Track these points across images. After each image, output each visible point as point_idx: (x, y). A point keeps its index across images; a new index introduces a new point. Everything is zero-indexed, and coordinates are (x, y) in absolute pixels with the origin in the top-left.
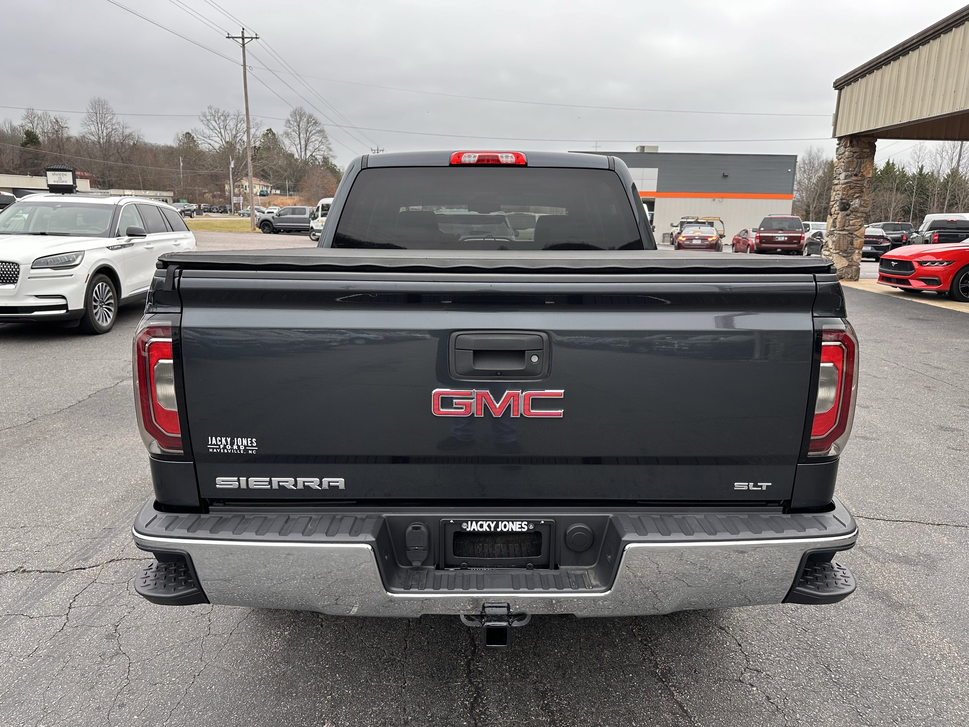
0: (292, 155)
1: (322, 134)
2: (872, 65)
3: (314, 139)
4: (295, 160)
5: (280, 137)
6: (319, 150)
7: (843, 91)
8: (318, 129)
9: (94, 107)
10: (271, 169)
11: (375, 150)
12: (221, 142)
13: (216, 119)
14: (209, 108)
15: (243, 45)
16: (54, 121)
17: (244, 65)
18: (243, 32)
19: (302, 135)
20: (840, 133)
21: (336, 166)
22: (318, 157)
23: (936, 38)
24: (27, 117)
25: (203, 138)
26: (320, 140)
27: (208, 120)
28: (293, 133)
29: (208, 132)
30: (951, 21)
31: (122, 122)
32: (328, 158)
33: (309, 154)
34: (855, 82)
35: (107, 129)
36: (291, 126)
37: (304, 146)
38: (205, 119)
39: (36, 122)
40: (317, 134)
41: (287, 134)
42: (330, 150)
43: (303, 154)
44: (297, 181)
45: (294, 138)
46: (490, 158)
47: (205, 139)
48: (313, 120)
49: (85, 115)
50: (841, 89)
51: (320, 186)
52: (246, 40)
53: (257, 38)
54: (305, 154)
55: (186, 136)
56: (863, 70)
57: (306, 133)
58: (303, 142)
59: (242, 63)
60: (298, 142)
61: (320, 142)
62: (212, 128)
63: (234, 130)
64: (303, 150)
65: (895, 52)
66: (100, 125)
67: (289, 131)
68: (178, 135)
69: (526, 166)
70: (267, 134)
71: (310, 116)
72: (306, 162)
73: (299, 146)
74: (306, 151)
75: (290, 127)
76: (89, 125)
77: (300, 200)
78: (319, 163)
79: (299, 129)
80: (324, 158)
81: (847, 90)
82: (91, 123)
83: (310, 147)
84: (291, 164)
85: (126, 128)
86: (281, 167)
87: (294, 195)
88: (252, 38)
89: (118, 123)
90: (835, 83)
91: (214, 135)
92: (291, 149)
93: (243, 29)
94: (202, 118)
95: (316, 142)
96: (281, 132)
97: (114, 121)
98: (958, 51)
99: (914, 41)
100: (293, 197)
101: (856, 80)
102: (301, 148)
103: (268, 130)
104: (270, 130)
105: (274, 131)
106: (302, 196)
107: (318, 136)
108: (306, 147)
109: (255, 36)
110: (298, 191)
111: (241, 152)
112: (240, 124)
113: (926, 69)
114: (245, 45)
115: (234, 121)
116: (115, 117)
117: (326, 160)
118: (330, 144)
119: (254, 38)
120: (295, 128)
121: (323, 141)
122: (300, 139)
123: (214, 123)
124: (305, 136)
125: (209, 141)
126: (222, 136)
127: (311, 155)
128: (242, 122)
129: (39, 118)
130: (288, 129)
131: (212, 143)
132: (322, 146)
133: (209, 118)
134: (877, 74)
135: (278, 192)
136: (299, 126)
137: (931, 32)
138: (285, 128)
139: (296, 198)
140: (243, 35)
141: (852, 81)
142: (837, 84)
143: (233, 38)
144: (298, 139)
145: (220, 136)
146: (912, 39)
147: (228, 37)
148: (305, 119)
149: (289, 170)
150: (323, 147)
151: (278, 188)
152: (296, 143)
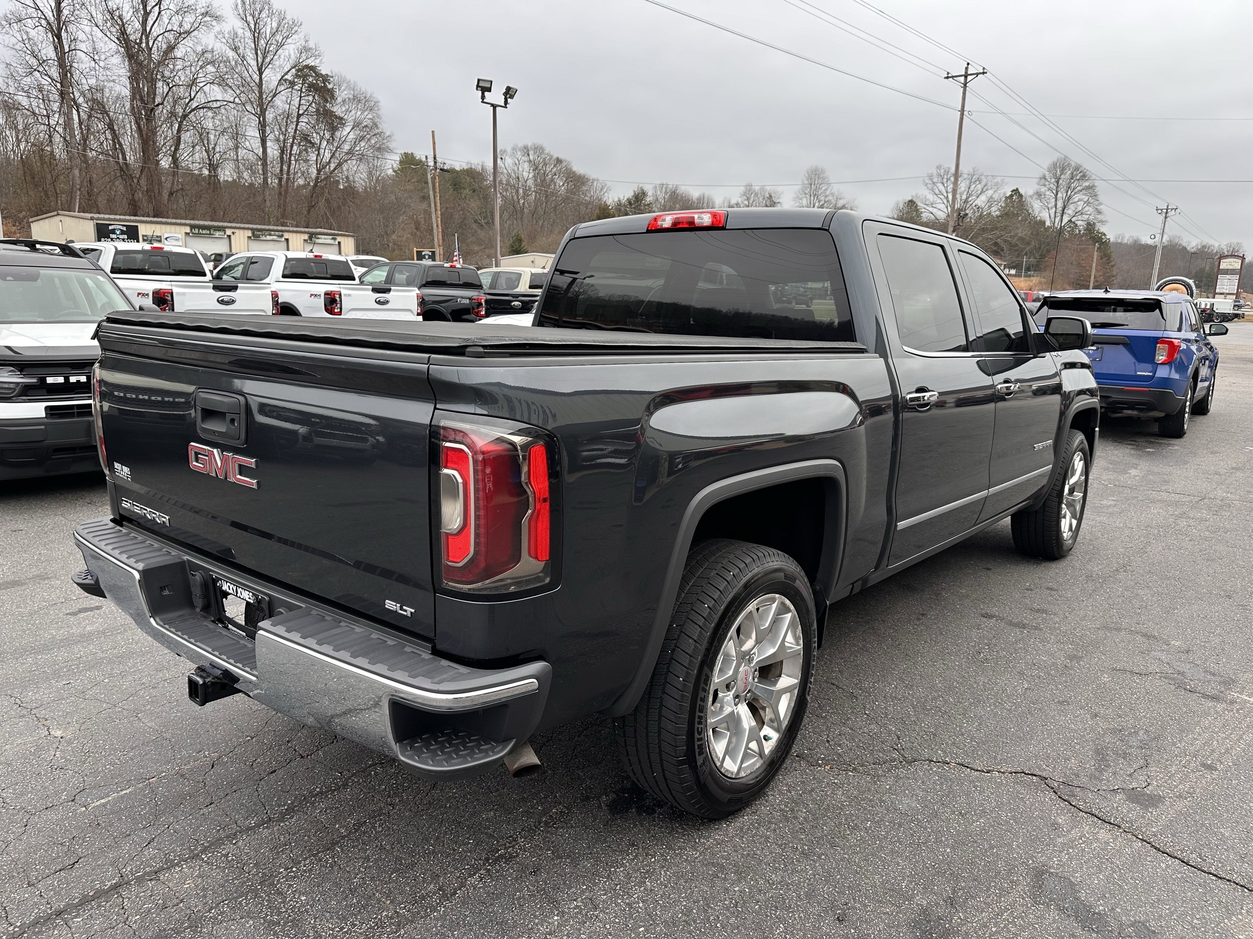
0: (1043, 223)
1: (1090, 191)
3: (1076, 199)
4: (1045, 229)
5: (1029, 199)
6: (1082, 214)
8: (1087, 184)
9: (810, 178)
10: (1005, 241)
11: (1162, 210)
12: (945, 210)
13: (945, 180)
14: (937, 167)
15: (965, 85)
16: (768, 196)
17: (962, 111)
18: (967, 68)
19: (1060, 195)
21: (1105, 235)
22: (1079, 223)
24: (745, 194)
25: (924, 206)
26: (1086, 200)
27: (934, 183)
28: (1048, 193)
29: (931, 197)
31: (836, 193)
32: (1094, 224)
33: (1066, 219)
35: (819, 202)
36: (1047, 183)
37: (1061, 209)
38: (931, 182)
39: (752, 199)
40: (1084, 192)
41: (1039, 195)
42: (1099, 212)
43: (1058, 219)
44: (1043, 256)
45: (1049, 199)
47: (927, 208)
48: (1081, 172)
49: (799, 187)
51: (1074, 263)
52: (969, 78)
53: (984, 73)
54: (1061, 220)
55: (908, 204)
57: (1067, 192)
58: (1060, 204)
59: (960, 108)
60: (1054, 204)
61: (1085, 202)
62: (937, 192)
63: (965, 193)
64: (1058, 214)
66: (812, 198)
67: (1043, 190)
68: (898, 204)
70: (1011, 196)
71: (1077, 168)
72: (1061, 231)
73: (1054, 209)
74: (1062, 216)
75: (1045, 185)
76: (801, 199)
77: (1040, 283)
78: (1080, 231)
79: (1057, 187)
80: (1089, 224)
82: (804, 196)
83: (1070, 211)
84: (1037, 234)
85: (840, 199)
86: (1021, 239)
87: (1033, 276)
88: (977, 74)
89: (832, 194)
91: (939, 201)
92: (1041, 215)
93: (968, 64)
94: (927, 181)
95: (1079, 203)
96: (1031, 192)
97: (828, 192)
100: (1032, 278)
102: (1055, 213)
103: (1013, 191)
104: (1017, 189)
105: (1022, 191)
106: (1044, 278)
107: (1085, 194)
108: (1063, 210)
109: (982, 71)
110: (1040, 270)
111: (973, 221)
112: (974, 186)
114: (968, 85)
115: (968, 182)
116: (830, 187)
117: (1090, 226)
118: (1101, 204)
119: (980, 73)
120: (1052, 186)
121: (1091, 200)
122: (1056, 200)
123: (941, 187)
124: (1065, 195)
125: (931, 209)
126: (948, 201)
127: (1070, 221)
128: (978, 182)
129: (756, 194)
130: (1041, 187)
131: (935, 211)
132: (1087, 208)
133: (935, 180)
135: (1013, 272)
136: (1058, 182)
138: (1037, 187)
139: (1035, 280)
140: (966, 72)
143: (953, 77)
144: (1054, 200)
145: (946, 202)
147: (947, 78)
148: (1069, 172)
149: (1033, 243)
150: (1089, 210)
151: (1013, 268)
152: (1050, 206)
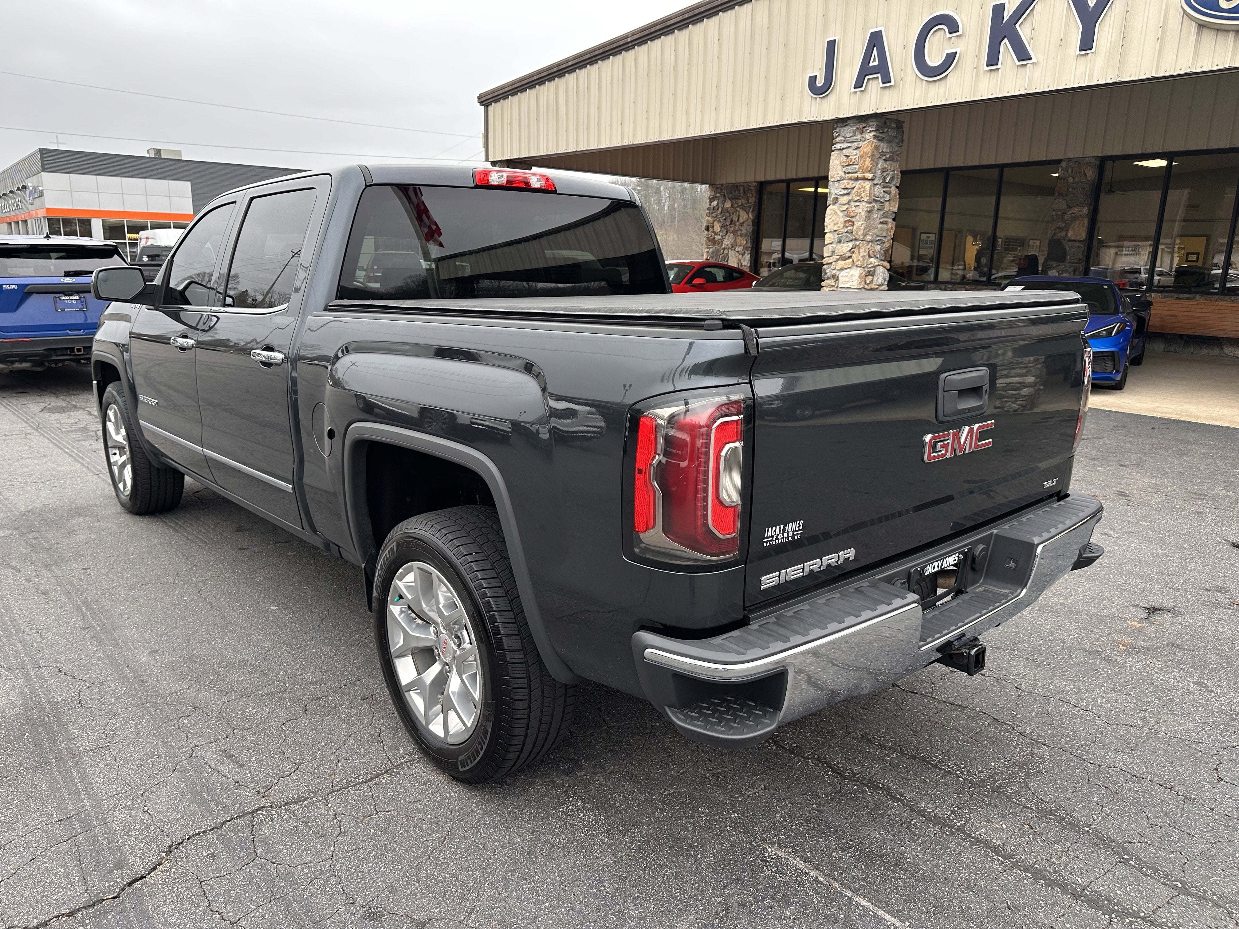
2: (524, 82)
7: (490, 108)
20: (495, 157)
23: (593, 64)
30: (608, 48)
34: (504, 99)
46: (516, 179)
50: (488, 106)
56: (513, 87)
65: (550, 72)
69: (555, 192)
81: (495, 108)
90: (479, 98)
98: (618, 81)
99: (570, 63)
101: (505, 98)
113: (586, 96)
134: (530, 93)
137: (588, 56)
141: (501, 98)
142: (483, 99)
146: (567, 60)
